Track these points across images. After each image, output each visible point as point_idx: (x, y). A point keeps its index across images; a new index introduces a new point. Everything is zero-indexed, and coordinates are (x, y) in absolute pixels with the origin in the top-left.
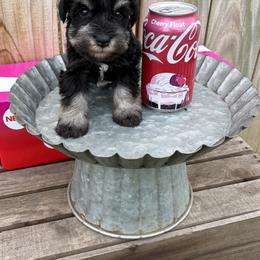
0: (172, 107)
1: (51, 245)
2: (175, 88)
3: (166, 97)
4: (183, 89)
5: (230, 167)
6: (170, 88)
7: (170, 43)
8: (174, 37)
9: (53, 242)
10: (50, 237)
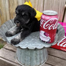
0: (45, 42)
1: (12, 58)
2: (45, 36)
3: (43, 38)
4: (48, 37)
6: (44, 36)
7: (44, 22)
8: (45, 21)
9: (13, 57)
10: (13, 56)
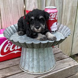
5: (57, 57)
